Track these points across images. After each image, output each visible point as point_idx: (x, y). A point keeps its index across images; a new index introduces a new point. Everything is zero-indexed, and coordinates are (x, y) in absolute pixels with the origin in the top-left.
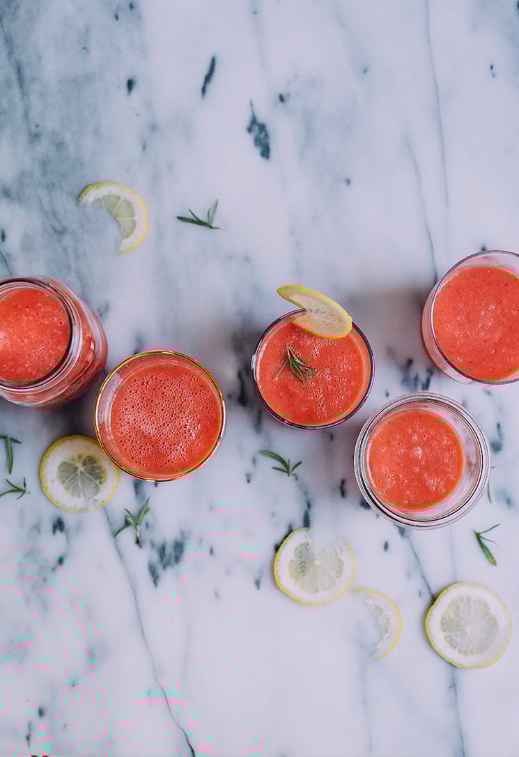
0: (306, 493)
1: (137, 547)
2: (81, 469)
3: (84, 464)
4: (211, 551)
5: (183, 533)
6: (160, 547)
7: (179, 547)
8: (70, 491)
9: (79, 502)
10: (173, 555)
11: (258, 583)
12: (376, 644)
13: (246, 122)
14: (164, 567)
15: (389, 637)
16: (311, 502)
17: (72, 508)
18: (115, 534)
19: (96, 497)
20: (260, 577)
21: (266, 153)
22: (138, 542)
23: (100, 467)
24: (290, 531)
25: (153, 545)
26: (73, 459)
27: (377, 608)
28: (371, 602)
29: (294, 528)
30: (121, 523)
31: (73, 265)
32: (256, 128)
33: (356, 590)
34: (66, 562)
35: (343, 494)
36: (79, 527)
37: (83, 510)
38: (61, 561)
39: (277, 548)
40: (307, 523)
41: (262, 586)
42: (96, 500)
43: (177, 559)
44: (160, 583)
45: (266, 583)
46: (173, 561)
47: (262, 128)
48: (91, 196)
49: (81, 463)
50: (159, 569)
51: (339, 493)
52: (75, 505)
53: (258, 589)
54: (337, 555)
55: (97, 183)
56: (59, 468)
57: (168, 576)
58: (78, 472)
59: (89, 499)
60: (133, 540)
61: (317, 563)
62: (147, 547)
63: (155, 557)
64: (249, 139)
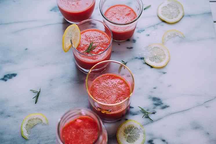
0: (132, 59)
1: (156, 113)
2: (129, 134)
3: (127, 133)
4: (155, 88)
5: (149, 98)
6: (155, 106)
7: (154, 99)
8: (137, 138)
9: (141, 135)
10: (158, 101)
11: (164, 73)
12: (180, 37)
13: (3, 82)
14: (162, 104)
15: (177, 33)
16: (135, 57)
17: (144, 137)
18: (152, 121)
19: (139, 129)
20: (162, 72)
21: (14, 75)
22: (154, 113)
23: (128, 127)
24: (146, 63)
25: (155, 108)
26: (125, 137)
27: (168, 37)
28: (166, 39)
29: (144, 62)
30: (148, 119)
31: (52, 141)
32: (5, 78)
33: (163, 43)
34: (164, 139)
35: (132, 48)
36: (151, 135)
37: (144, 133)
38: (164, 141)
39: (152, 67)
40: (142, 58)
41: (165, 72)
42: (140, 129)
43: (159, 99)
44: (168, 105)
45: (164, 70)
46: (159, 101)
47: (5, 76)
48: (26, 135)
49: (127, 134)
50: (163, 105)
51: (131, 49)
52: (143, 136)
53: (166, 73)
54: (152, 49)
55: (21, 132)
56: (129, 142)
57: (165, 102)
58: (130, 135)
59: (140, 131)
60: (153, 115)
61: (155, 55)
62: (156, 110)
63: (159, 107)
64: (9, 81)
